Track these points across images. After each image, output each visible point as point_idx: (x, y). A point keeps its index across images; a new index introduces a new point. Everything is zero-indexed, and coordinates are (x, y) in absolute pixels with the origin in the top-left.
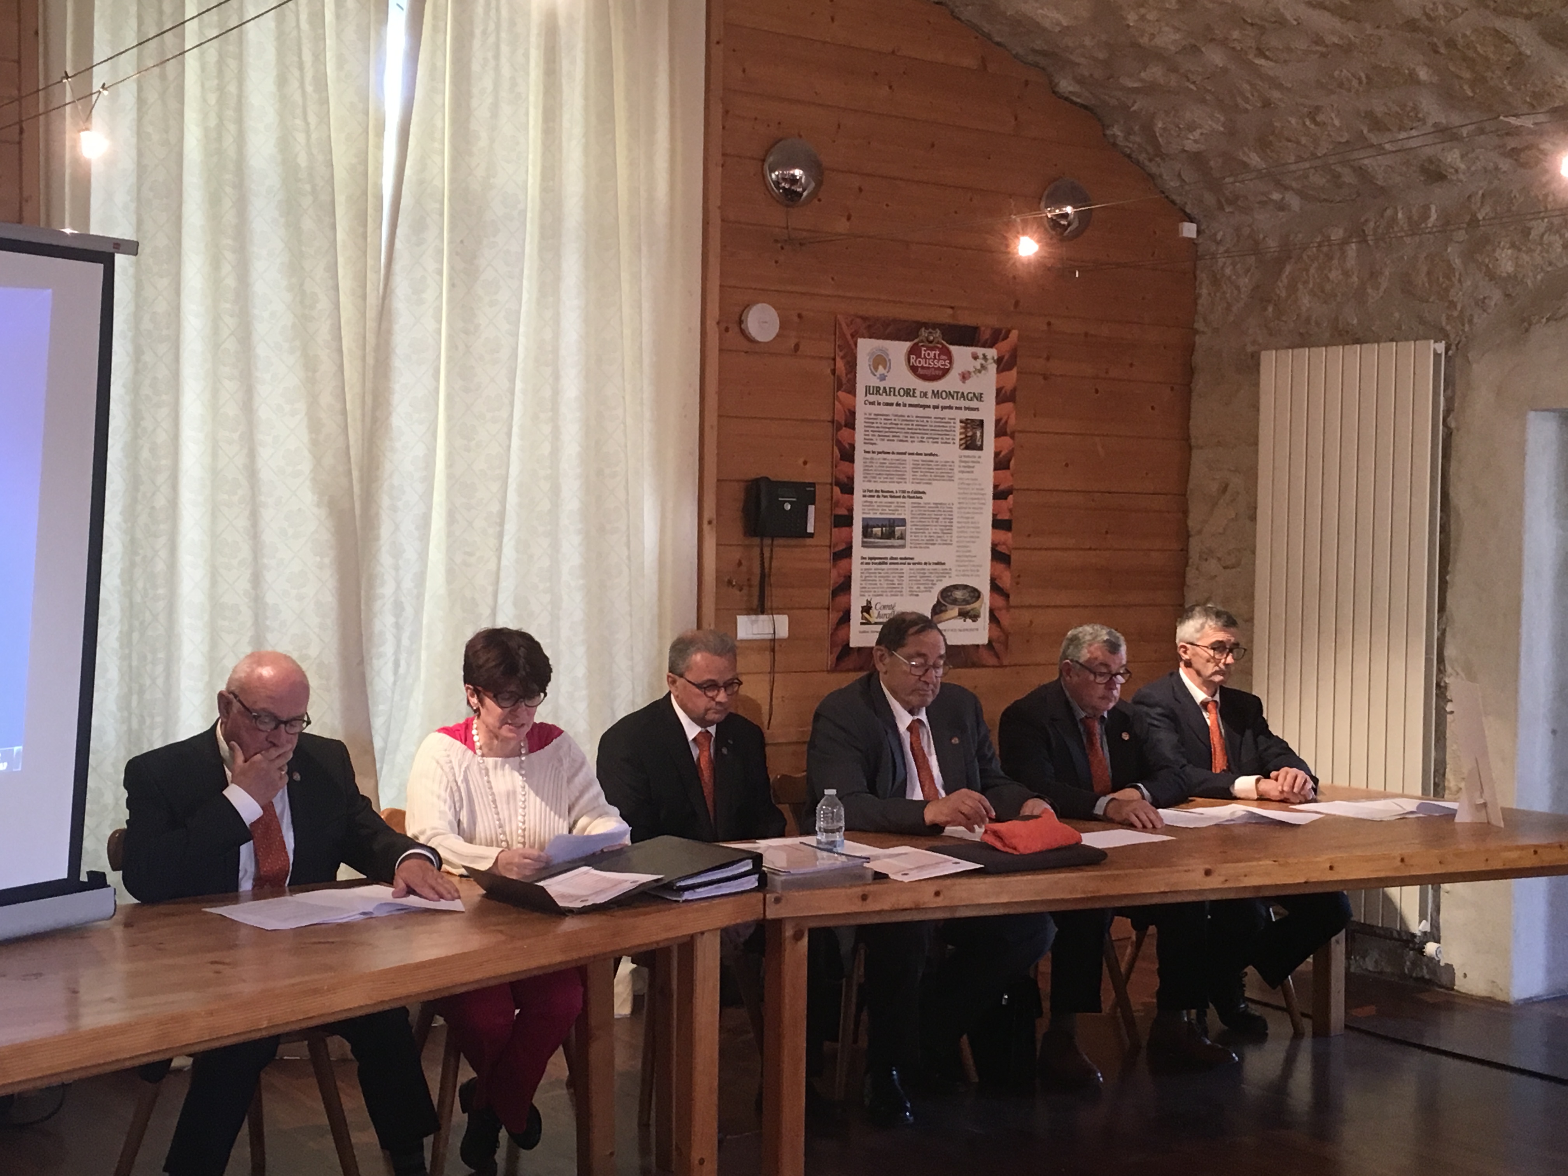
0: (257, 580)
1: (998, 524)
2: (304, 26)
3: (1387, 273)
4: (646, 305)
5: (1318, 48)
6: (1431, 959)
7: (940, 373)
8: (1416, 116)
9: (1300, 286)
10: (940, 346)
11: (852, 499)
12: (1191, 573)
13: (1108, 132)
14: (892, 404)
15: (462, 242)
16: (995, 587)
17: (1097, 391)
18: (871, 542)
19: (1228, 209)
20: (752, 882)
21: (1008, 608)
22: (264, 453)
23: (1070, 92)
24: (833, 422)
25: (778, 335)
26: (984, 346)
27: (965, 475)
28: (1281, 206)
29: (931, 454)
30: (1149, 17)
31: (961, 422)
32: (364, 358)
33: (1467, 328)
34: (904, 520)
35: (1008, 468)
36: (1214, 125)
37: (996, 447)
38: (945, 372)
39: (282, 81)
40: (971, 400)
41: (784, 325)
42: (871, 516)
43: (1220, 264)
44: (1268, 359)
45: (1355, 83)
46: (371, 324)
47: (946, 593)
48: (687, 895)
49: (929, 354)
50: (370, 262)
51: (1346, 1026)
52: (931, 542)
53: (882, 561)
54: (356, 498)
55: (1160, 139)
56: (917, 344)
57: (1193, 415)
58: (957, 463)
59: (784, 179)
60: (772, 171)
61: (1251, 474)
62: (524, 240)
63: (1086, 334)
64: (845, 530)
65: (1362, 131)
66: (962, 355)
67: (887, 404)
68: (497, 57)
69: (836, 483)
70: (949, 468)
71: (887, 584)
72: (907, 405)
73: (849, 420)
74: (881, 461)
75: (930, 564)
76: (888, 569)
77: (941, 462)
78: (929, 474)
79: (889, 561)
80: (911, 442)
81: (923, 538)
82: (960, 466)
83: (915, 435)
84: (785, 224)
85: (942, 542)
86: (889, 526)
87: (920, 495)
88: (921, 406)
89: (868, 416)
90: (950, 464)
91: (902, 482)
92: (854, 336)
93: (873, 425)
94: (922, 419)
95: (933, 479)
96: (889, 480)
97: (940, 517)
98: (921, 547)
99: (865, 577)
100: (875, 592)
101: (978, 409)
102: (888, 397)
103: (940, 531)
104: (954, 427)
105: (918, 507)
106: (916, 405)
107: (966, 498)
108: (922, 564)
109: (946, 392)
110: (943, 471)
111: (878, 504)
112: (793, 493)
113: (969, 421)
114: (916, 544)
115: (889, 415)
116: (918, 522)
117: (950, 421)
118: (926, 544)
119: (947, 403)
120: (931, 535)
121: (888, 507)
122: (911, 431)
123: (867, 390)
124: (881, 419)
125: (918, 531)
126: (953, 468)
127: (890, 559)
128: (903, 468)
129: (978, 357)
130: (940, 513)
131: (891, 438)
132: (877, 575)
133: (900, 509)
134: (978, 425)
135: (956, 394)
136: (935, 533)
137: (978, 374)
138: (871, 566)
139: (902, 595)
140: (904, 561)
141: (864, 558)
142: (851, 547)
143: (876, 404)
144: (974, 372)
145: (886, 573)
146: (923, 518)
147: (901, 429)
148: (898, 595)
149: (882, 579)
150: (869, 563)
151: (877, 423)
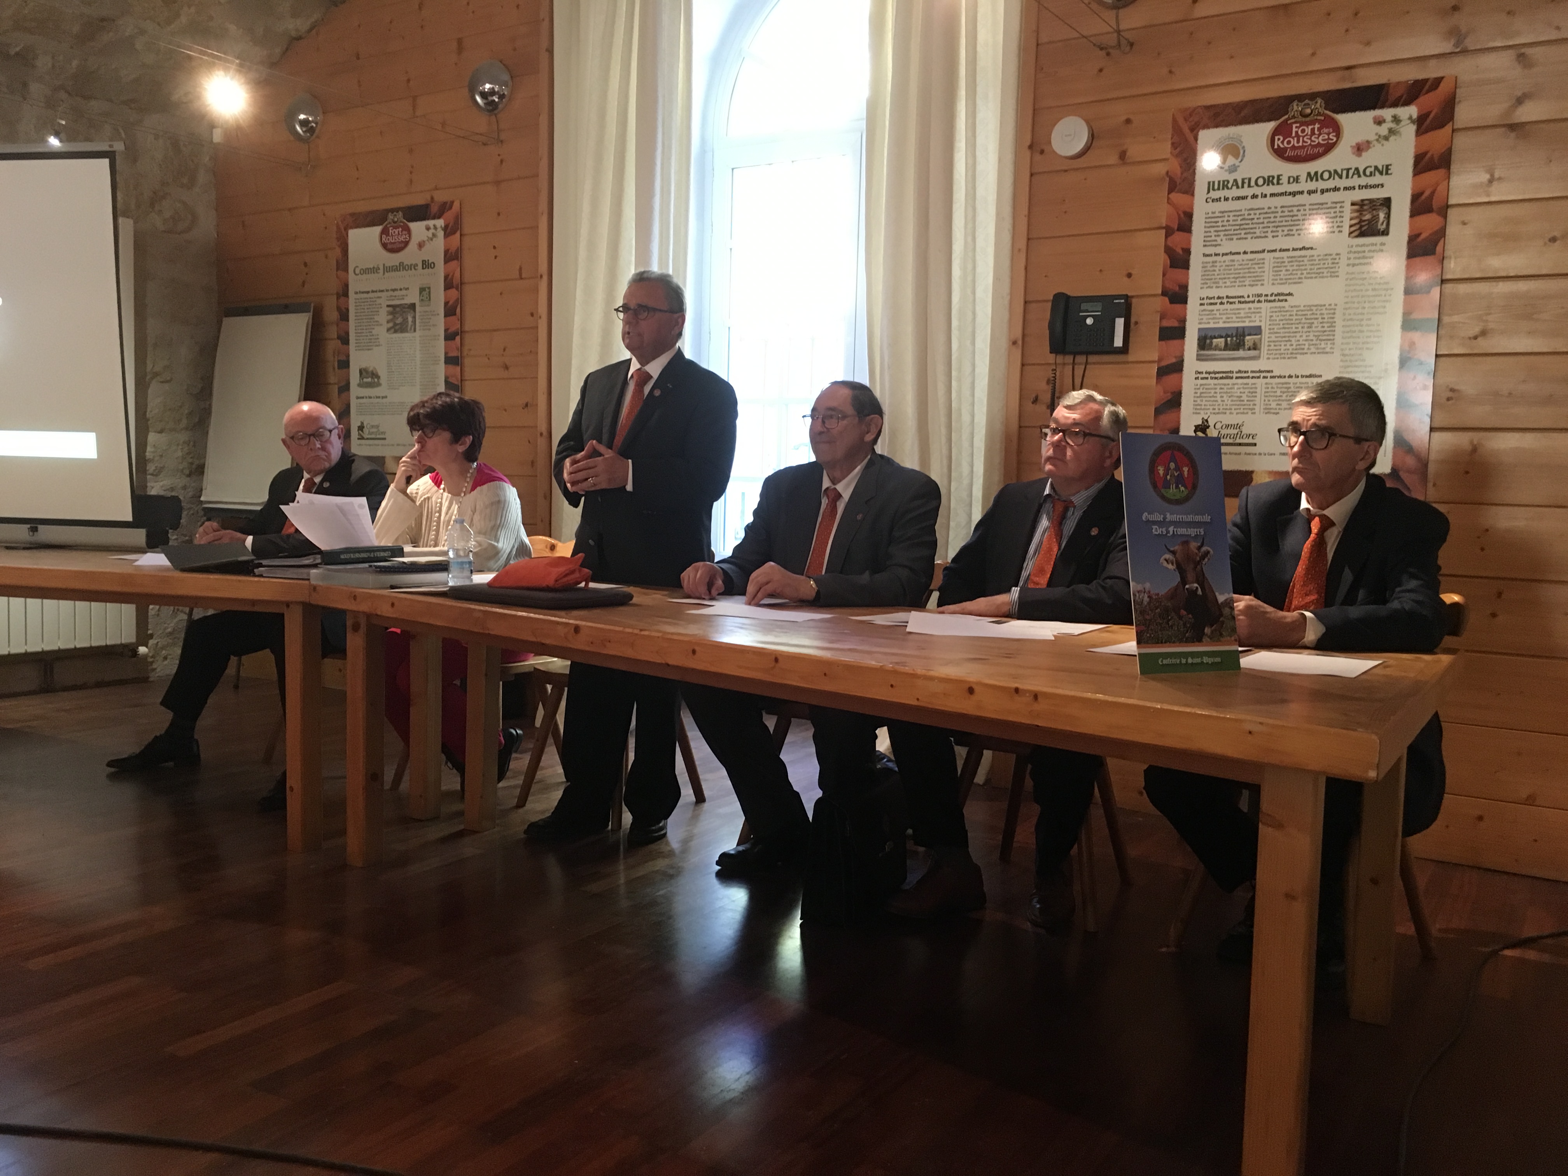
1: (1413, 324)
10: (1323, 118)
11: (1186, 309)
14: (1245, 198)
18: (1209, 355)
24: (1162, 228)
26: (1395, 105)
27: (1359, 268)
29: (1304, 248)
31: (1353, 204)
34: (1260, 327)
35: (1426, 254)
37: (1411, 227)
38: (1329, 148)
40: (1371, 175)
41: (1103, 134)
42: (1212, 325)
49: (1303, 131)
52: (1299, 351)
53: (1227, 375)
56: (1287, 120)
58: (1344, 256)
64: (1177, 342)
66: (1357, 122)
67: (1238, 198)
69: (1164, 293)
70: (1330, 262)
71: (1232, 401)
72: (1268, 196)
73: (1185, 223)
74: (1227, 263)
75: (1298, 377)
76: (1234, 384)
77: (1319, 256)
78: (1299, 272)
79: (1235, 375)
80: (1273, 237)
81: (1288, 347)
82: (1349, 259)
83: (1279, 229)
84: (1115, 27)
85: (1317, 351)
86: (1236, 336)
87: (1285, 298)
88: (1290, 194)
89: (1210, 215)
90: (1334, 256)
91: (1257, 285)
92: (1195, 130)
93: (1218, 224)
94: (1290, 209)
95: (1306, 278)
96: (1238, 284)
97: (1315, 321)
98: (1284, 358)
99: (1201, 393)
100: (1214, 409)
101: (1382, 186)
102: (1240, 190)
103: (1314, 338)
104: (1340, 212)
105: (1281, 311)
106: (1282, 194)
107: (1358, 296)
108: (1285, 377)
109: (1330, 172)
110: (1321, 266)
111: (1221, 312)
112: (1099, 306)
113: (1366, 202)
114: (1276, 354)
115: (1241, 210)
116: (1280, 329)
117: (1334, 205)
118: (1292, 353)
119: (1331, 184)
120: (1300, 343)
121: (1235, 314)
122: (1273, 224)
123: (1211, 187)
124: (1229, 216)
125: (1280, 339)
126: (1336, 261)
127: (1236, 373)
128: (1259, 268)
129: (1384, 121)
130: (1316, 316)
131: (1243, 236)
132: (1218, 391)
133: (1253, 315)
134: (1381, 204)
135: (1345, 173)
136: (1306, 340)
137: (1385, 142)
138: (1209, 381)
139: (1255, 413)
140: (1258, 375)
141: (1200, 373)
142: (1183, 361)
143: (1222, 199)
144: (1377, 140)
145: (1231, 388)
146: (1288, 324)
147: (1259, 223)
148: (1247, 413)
149: (1225, 395)
150: (1207, 378)
151: (1223, 221)
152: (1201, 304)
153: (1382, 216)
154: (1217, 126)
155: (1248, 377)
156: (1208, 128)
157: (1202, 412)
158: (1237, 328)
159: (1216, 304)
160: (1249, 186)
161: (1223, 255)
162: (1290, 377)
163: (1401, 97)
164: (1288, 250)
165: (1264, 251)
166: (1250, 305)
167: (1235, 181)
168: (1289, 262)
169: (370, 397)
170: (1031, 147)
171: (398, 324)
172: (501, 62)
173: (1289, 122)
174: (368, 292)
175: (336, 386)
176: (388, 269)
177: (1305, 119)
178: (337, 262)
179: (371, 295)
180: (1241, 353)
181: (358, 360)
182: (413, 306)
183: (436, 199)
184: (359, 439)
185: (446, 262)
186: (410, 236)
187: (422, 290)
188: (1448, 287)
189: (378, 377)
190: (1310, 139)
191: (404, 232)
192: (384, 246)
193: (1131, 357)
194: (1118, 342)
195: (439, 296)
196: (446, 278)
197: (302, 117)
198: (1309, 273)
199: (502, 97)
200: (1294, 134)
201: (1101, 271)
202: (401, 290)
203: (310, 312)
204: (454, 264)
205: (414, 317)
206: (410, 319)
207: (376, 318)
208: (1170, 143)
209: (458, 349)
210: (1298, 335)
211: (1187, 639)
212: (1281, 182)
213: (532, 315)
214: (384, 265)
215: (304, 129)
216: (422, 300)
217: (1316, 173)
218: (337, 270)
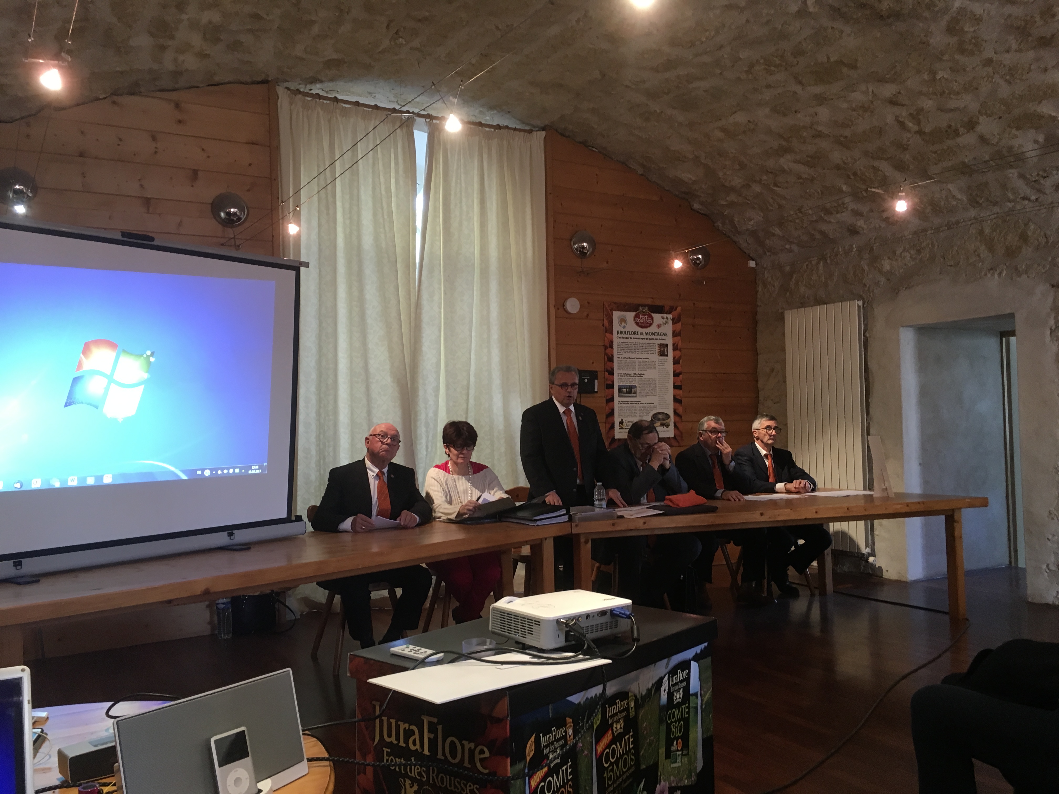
0: (369, 413)
1: (675, 387)
2: (383, 192)
3: (836, 274)
4: (525, 300)
5: (799, 181)
6: (872, 564)
7: (648, 325)
8: (843, 207)
9: (800, 283)
12: (760, 406)
13: (716, 225)
14: (628, 338)
15: (449, 276)
16: (675, 413)
17: (716, 331)
18: (622, 395)
19: (768, 254)
20: (566, 518)
21: (682, 421)
22: (371, 362)
23: (699, 209)
24: (604, 346)
25: (579, 311)
26: (666, 313)
27: (661, 367)
28: (790, 251)
29: (646, 358)
30: (728, 173)
32: (410, 323)
33: (871, 295)
35: (679, 364)
36: (759, 217)
37: (674, 355)
38: (650, 324)
39: (375, 215)
40: (662, 335)
41: (581, 306)
42: (622, 384)
43: (766, 277)
44: (788, 315)
45: (816, 194)
46: (413, 309)
47: (655, 416)
48: (538, 523)
50: (411, 285)
51: (834, 591)
53: (627, 403)
54: (408, 379)
55: (737, 226)
57: (758, 340)
58: (657, 362)
59: (580, 247)
60: (575, 244)
61: (783, 362)
62: (474, 275)
63: (710, 308)
64: (611, 390)
65: (821, 216)
66: (657, 317)
67: (626, 338)
68: (461, 202)
69: (607, 370)
70: (654, 364)
71: (630, 412)
72: (635, 338)
73: (611, 345)
74: (625, 361)
77: (650, 361)
78: (646, 367)
80: (637, 353)
81: (644, 393)
82: (660, 364)
84: (580, 265)
85: (652, 395)
86: (630, 388)
87: (642, 375)
88: (642, 339)
89: (619, 343)
91: (634, 370)
92: (612, 310)
94: (641, 344)
96: (628, 369)
97: (651, 384)
98: (643, 397)
99: (621, 409)
100: (624, 415)
101: (664, 340)
102: (627, 335)
103: (651, 390)
104: (655, 347)
105: (642, 380)
106: (639, 338)
107: (662, 376)
109: (651, 333)
110: (651, 365)
111: (625, 379)
112: (587, 374)
113: (662, 345)
114: (641, 395)
115: (628, 343)
117: (653, 344)
119: (652, 337)
120: (647, 392)
121: (628, 380)
122: (638, 349)
123: (618, 332)
124: (624, 344)
125: (642, 390)
127: (631, 401)
128: (634, 364)
129: (665, 318)
131: (629, 352)
132: (625, 408)
133: (633, 381)
134: (665, 346)
135: (655, 334)
138: (623, 405)
140: (636, 403)
141: (620, 402)
142: (614, 397)
143: (621, 338)
144: (663, 324)
145: (629, 408)
146: (644, 385)
147: (633, 348)
149: (627, 410)
151: (622, 346)
152: (618, 376)
153: (666, 350)
154: (618, 310)
157: (621, 416)
158: (629, 385)
159: (622, 376)
161: (623, 358)
162: (645, 404)
163: (667, 311)
164: (642, 358)
165: (635, 358)
166: (633, 377)
167: (625, 331)
168: (643, 363)
170: (555, 306)
180: (631, 395)
194: (596, 389)
199: (239, 219)
208: (604, 314)
210: (646, 389)
212: (638, 334)
217: (647, 332)
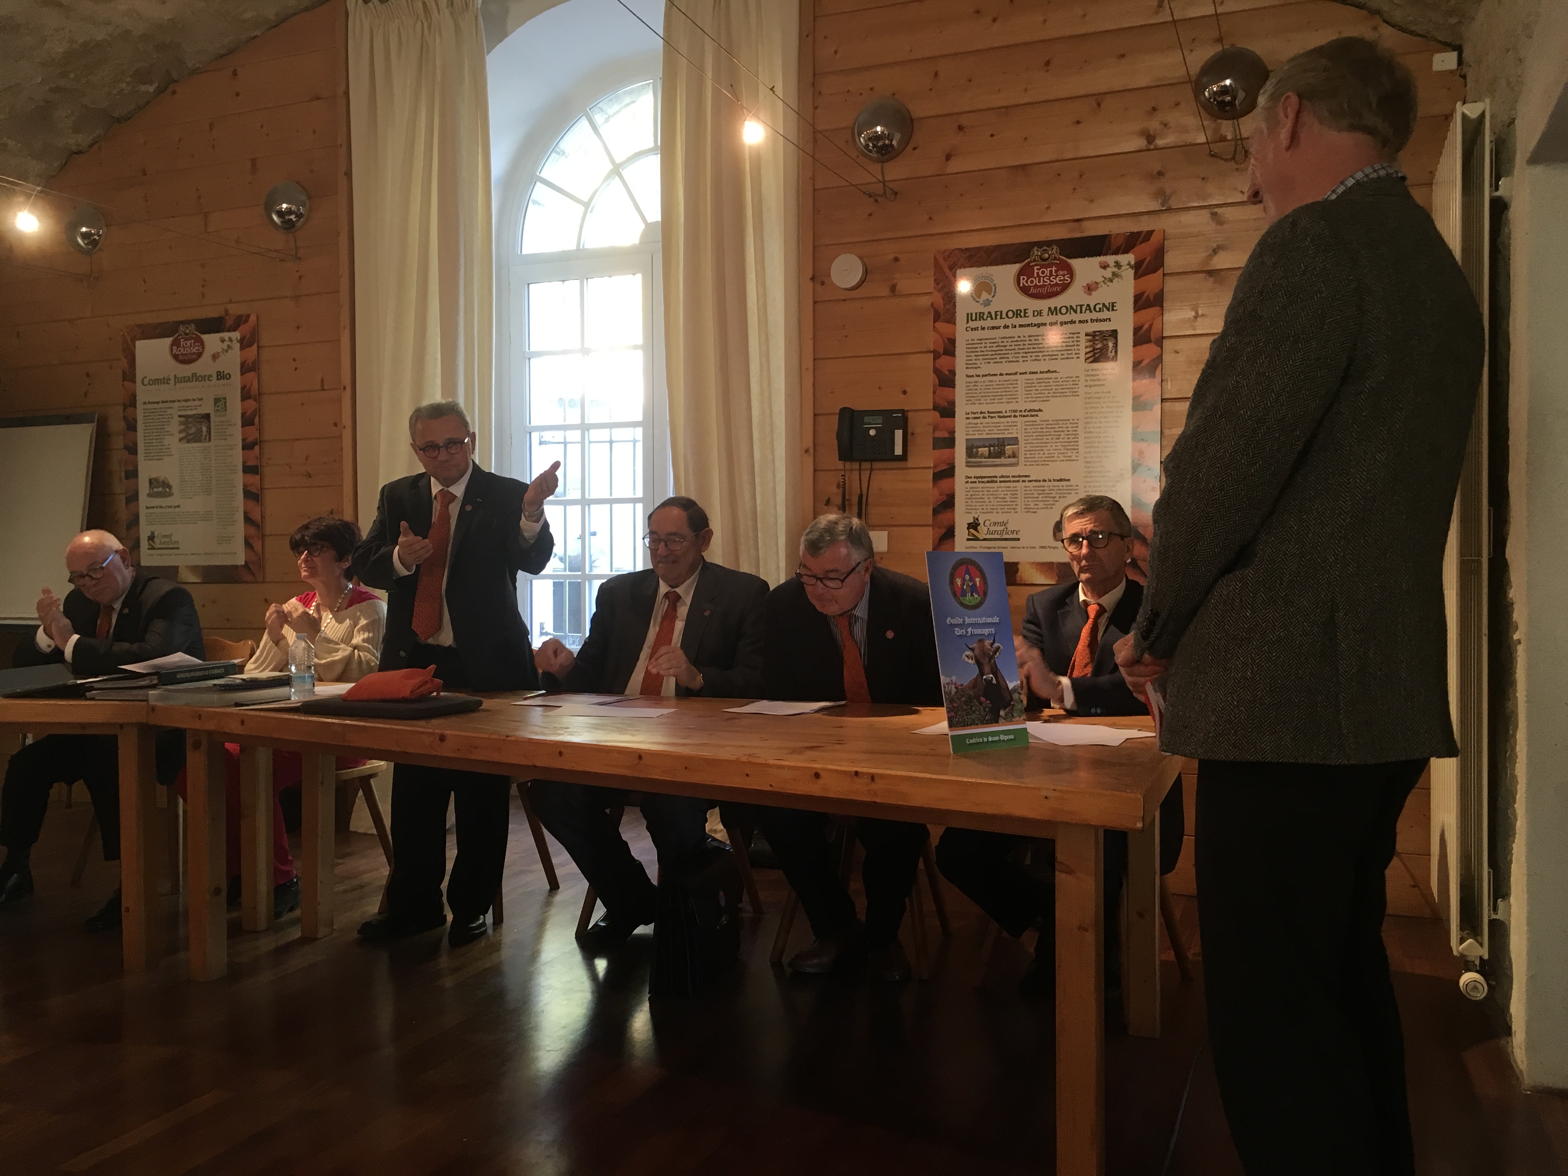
1: (1139, 437)
10: (1058, 262)
11: (954, 422)
14: (998, 328)
18: (976, 462)
24: (932, 351)
25: (862, 279)
26: (1116, 253)
27: (1094, 389)
29: (1049, 371)
31: (1087, 335)
34: (1017, 438)
37: (1135, 356)
38: (1065, 287)
40: (1100, 311)
42: (977, 437)
49: (1043, 272)
52: (1051, 459)
53: (992, 480)
58: (1082, 378)
60: (859, 134)
64: (949, 451)
66: (1086, 267)
67: (993, 328)
69: (935, 408)
70: (1072, 383)
71: (997, 502)
72: (1017, 326)
73: (949, 348)
74: (986, 383)
75: (1050, 481)
76: (998, 487)
77: (1062, 378)
78: (1046, 392)
79: (999, 479)
80: (1023, 361)
81: (1041, 455)
82: (1086, 381)
83: (1027, 355)
84: (880, 178)
85: (1065, 459)
86: (998, 446)
87: (1036, 413)
88: (1035, 325)
89: (971, 342)
90: (1074, 379)
91: (1012, 402)
92: (953, 268)
93: (977, 350)
94: (1036, 338)
95: (1052, 396)
96: (996, 401)
97: (1062, 433)
98: (1038, 465)
99: (971, 495)
100: (983, 509)
101: (1109, 319)
102: (994, 321)
103: (1063, 448)
104: (1077, 341)
105: (1033, 425)
106: (1028, 325)
107: (1095, 412)
108: (1040, 481)
109: (1066, 307)
110: (1064, 387)
111: (984, 425)
112: (880, 419)
113: (1097, 333)
114: (1032, 461)
115: (995, 338)
116: (1033, 440)
117: (1072, 336)
118: (1044, 461)
119: (1067, 318)
120: (1051, 452)
121: (995, 427)
122: (1023, 351)
123: (969, 317)
124: (986, 343)
125: (1034, 449)
126: (1077, 383)
127: (1000, 477)
128: (1014, 388)
129: (1108, 266)
130: (1062, 429)
131: (998, 360)
132: (985, 493)
133: (1011, 428)
134: (1110, 336)
135: (1079, 308)
136: (1056, 450)
137: (1109, 284)
138: (977, 485)
139: (1017, 512)
140: (1017, 479)
141: (969, 478)
142: (954, 467)
143: (980, 329)
144: (1103, 281)
145: (996, 491)
146: (1039, 436)
147: (1010, 350)
148: (1011, 512)
149: (991, 497)
150: (975, 482)
151: (981, 347)
152: (967, 418)
153: (1111, 345)
154: (971, 267)
155: (1010, 481)
156: (965, 268)
157: (973, 511)
158: (998, 439)
159: (979, 418)
160: (1001, 318)
161: (983, 376)
162: (1044, 481)
163: (1121, 246)
164: (1036, 373)
165: (1016, 374)
166: (1008, 419)
167: (989, 313)
168: (1038, 383)
169: (161, 507)
170: (813, 279)
171: (192, 434)
172: (297, 183)
173: (1032, 264)
174: (158, 403)
175: (123, 497)
176: (178, 380)
177: (1045, 262)
178: (124, 372)
179: (161, 405)
180: (1003, 460)
181: (147, 469)
182: (207, 417)
183: (231, 312)
184: (149, 549)
185: (242, 374)
186: (203, 348)
187: (217, 400)
188: (1167, 405)
189: (170, 487)
190: (1049, 279)
191: (197, 344)
192: (176, 357)
193: (910, 464)
194: (898, 451)
195: (236, 408)
196: (243, 388)
197: (84, 229)
198: (1055, 393)
199: (299, 216)
200: (1035, 276)
201: (879, 388)
202: (194, 400)
203: (92, 421)
204: (252, 375)
205: (209, 428)
206: (204, 429)
207: (167, 428)
208: (932, 279)
209: (257, 458)
210: (1049, 445)
211: (987, 721)
212: (1027, 315)
213: (336, 425)
214: (175, 376)
215: (86, 242)
216: (218, 410)
217: (1056, 308)
218: (123, 381)
